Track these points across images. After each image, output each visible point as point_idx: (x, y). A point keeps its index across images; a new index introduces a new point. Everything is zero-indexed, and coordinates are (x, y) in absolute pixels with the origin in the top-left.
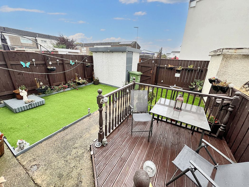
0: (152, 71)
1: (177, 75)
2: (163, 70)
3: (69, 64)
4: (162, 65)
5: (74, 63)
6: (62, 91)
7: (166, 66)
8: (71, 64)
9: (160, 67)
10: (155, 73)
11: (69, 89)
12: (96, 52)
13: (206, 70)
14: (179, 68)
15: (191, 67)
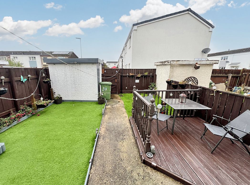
0: (116, 80)
1: (137, 81)
2: (125, 78)
3: (20, 81)
4: (124, 74)
5: (26, 80)
6: (15, 123)
7: (128, 74)
8: (23, 81)
9: (123, 75)
10: (119, 82)
11: (25, 117)
12: (54, 64)
13: (156, 75)
14: (139, 76)
15: (146, 74)
